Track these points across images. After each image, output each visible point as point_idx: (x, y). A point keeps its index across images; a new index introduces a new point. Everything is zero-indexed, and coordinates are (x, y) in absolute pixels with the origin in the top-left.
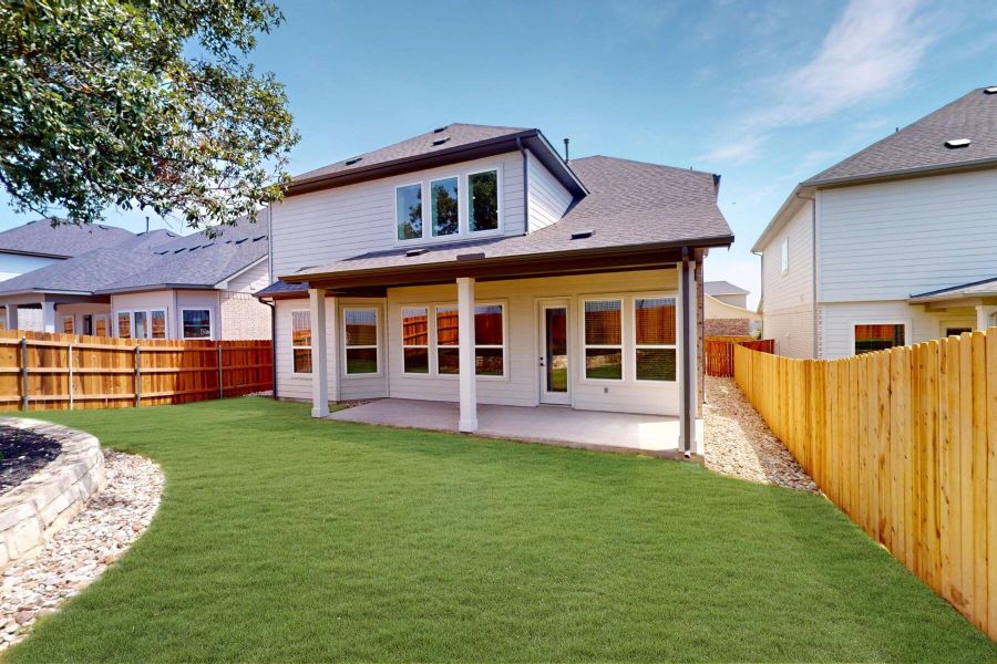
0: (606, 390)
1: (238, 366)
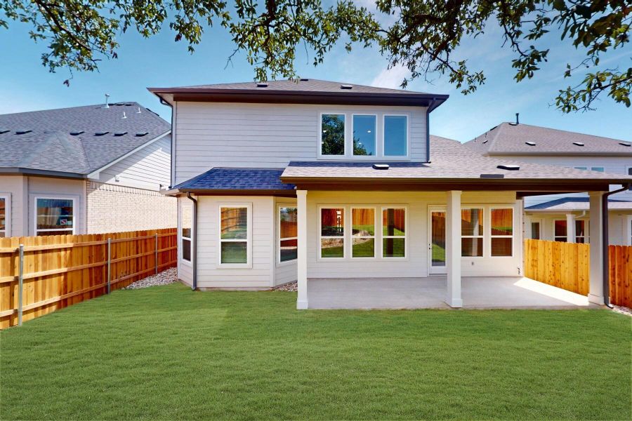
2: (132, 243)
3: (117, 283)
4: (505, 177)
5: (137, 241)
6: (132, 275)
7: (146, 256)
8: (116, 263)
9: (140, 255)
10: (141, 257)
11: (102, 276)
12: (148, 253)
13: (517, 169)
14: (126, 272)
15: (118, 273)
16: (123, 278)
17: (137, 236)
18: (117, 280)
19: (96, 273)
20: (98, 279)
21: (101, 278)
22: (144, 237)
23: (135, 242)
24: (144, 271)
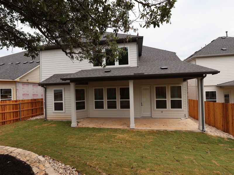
0: (162, 112)
1: (26, 109)
2: (30, 104)
3: (24, 118)
4: (144, 74)
5: (32, 103)
6: (30, 115)
7: (36, 109)
8: (23, 111)
9: (33, 108)
10: (34, 109)
11: (18, 114)
12: (37, 107)
13: (167, 68)
14: (28, 114)
15: (24, 114)
16: (26, 116)
17: (32, 101)
18: (24, 117)
19: (15, 114)
20: (16, 116)
21: (18, 116)
22: (35, 101)
23: (31, 103)
24: (35, 114)
